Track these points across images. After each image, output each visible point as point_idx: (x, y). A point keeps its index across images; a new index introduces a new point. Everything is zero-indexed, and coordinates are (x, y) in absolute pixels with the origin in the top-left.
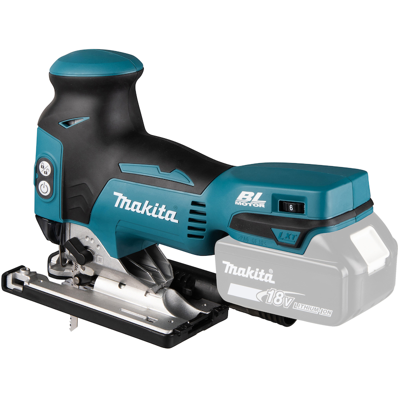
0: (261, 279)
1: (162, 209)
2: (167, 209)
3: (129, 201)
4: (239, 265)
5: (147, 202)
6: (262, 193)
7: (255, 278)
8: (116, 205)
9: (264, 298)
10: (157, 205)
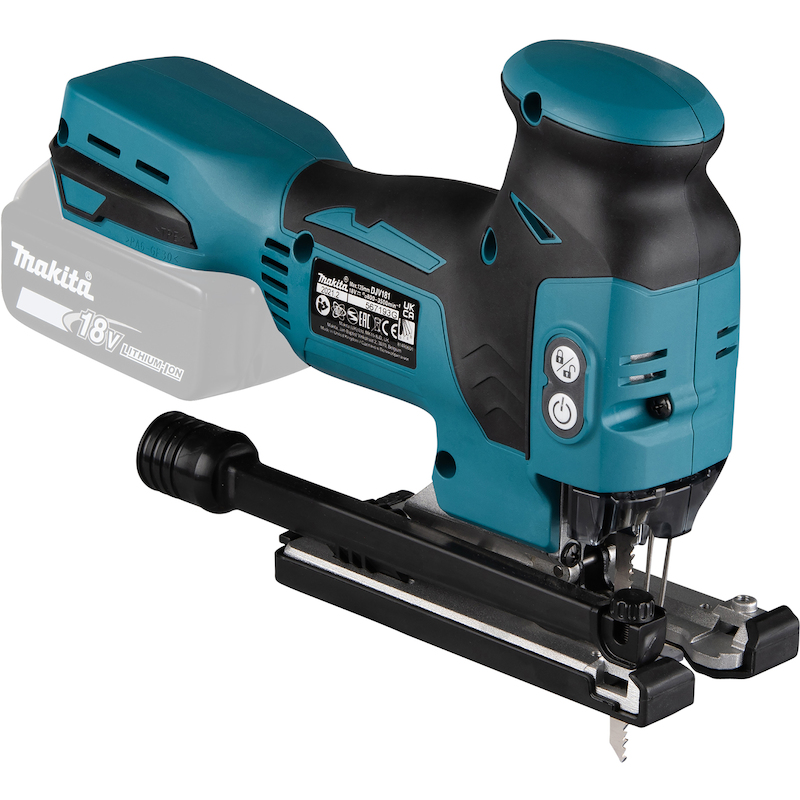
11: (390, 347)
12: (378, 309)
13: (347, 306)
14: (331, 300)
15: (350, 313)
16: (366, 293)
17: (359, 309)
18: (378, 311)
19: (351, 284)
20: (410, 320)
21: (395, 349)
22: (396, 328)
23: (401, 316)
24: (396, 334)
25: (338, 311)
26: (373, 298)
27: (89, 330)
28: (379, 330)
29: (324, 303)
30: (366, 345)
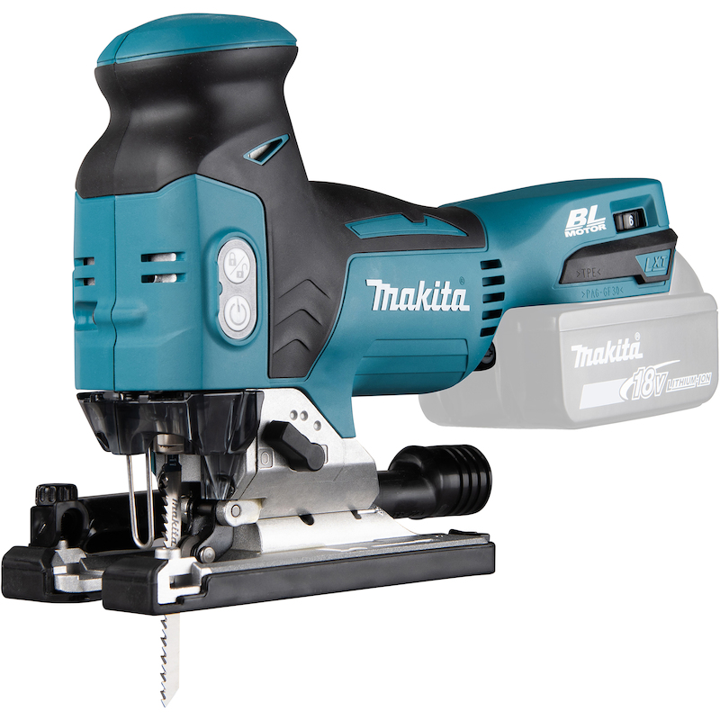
0: (625, 358)
1: (447, 291)
2: (453, 288)
3: (395, 291)
4: (593, 346)
5: (422, 283)
6: (596, 206)
7: (618, 359)
8: (376, 308)
9: (630, 392)
10: (438, 284)
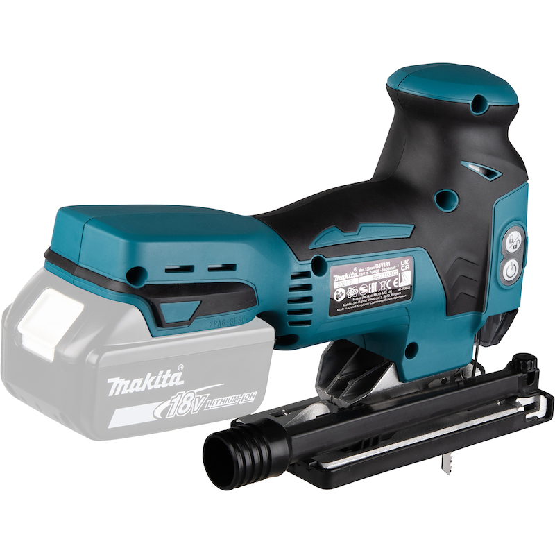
11: (392, 295)
12: (382, 276)
13: (359, 285)
14: (346, 288)
15: (361, 289)
16: (372, 271)
17: (367, 283)
18: (383, 277)
19: (360, 270)
20: (408, 270)
21: (396, 294)
22: (397, 281)
23: (400, 271)
24: (397, 284)
25: (352, 293)
26: (378, 271)
27: (178, 408)
28: (384, 289)
29: (341, 293)
30: (373, 303)
